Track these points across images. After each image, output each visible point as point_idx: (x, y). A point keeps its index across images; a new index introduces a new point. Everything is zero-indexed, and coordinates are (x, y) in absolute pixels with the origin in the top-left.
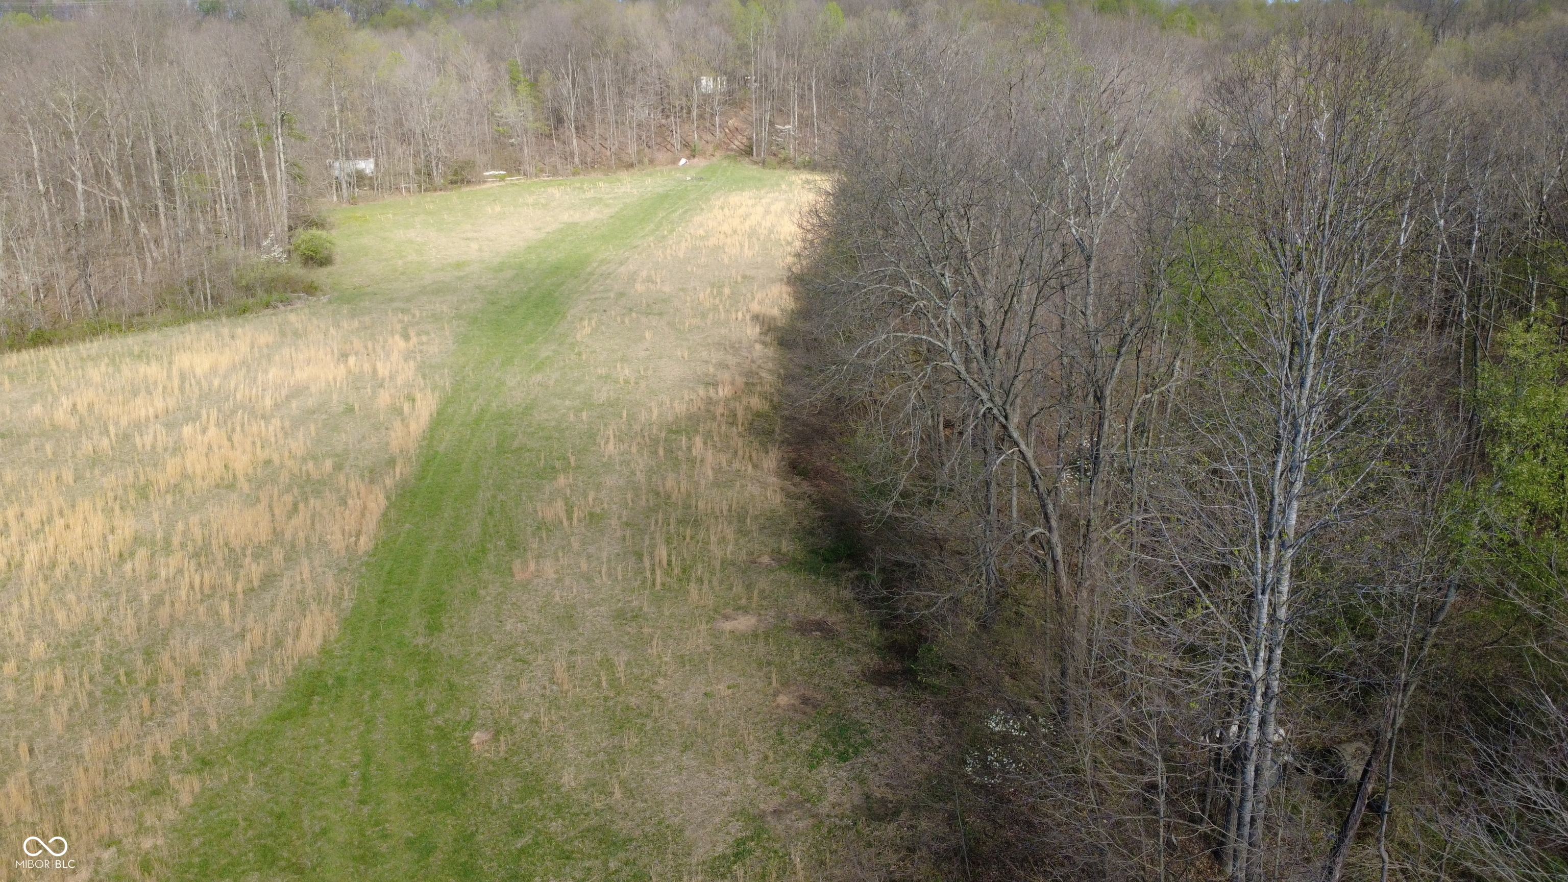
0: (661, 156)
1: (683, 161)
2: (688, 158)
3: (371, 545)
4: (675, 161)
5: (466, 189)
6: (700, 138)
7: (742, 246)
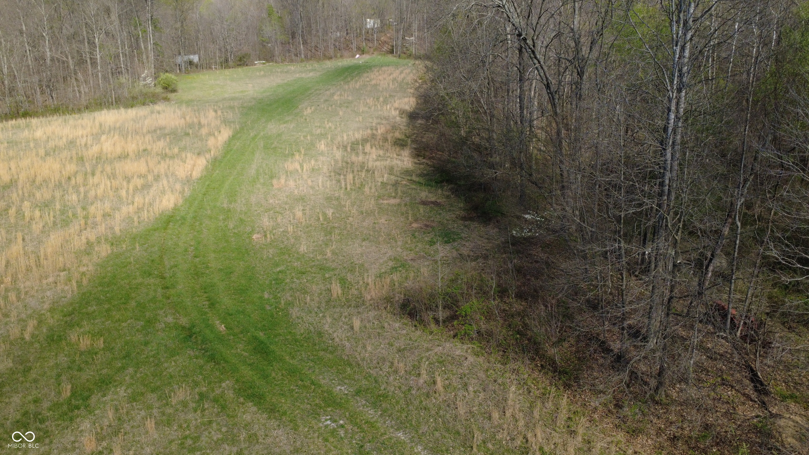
0: (346, 53)
1: (358, 56)
2: (361, 55)
3: (199, 175)
4: (354, 56)
5: (245, 68)
6: (366, 45)
7: (389, 85)
